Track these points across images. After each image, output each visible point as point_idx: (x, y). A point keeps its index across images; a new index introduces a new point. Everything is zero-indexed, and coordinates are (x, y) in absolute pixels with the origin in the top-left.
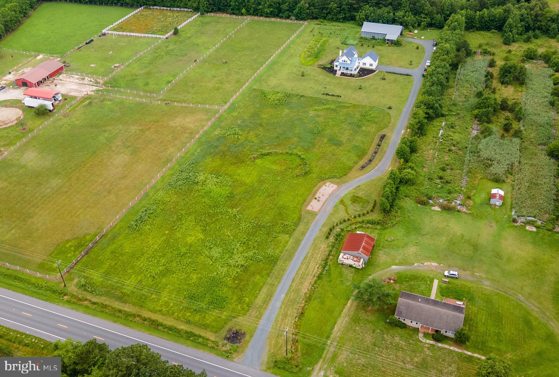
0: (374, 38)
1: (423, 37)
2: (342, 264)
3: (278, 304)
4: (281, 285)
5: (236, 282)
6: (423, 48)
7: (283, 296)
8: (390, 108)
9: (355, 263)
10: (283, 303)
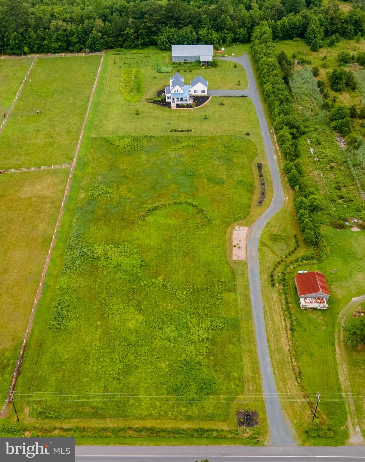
0: (186, 62)
1: (233, 55)
2: (306, 309)
3: (270, 370)
4: (258, 347)
5: (211, 358)
6: (240, 66)
7: (268, 359)
8: (248, 134)
9: (320, 304)
10: (273, 366)
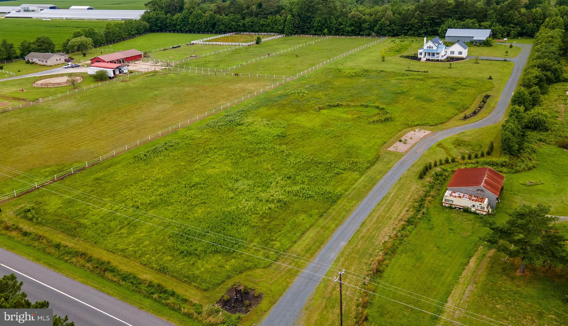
1: (515, 42)
2: (450, 208)
3: (333, 255)
4: (340, 229)
5: (265, 220)
6: (517, 47)
7: (343, 244)
8: (490, 79)
9: (474, 203)
10: (342, 253)
